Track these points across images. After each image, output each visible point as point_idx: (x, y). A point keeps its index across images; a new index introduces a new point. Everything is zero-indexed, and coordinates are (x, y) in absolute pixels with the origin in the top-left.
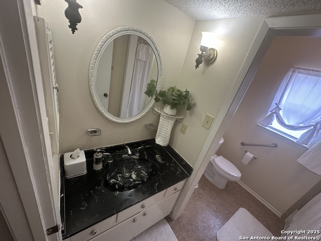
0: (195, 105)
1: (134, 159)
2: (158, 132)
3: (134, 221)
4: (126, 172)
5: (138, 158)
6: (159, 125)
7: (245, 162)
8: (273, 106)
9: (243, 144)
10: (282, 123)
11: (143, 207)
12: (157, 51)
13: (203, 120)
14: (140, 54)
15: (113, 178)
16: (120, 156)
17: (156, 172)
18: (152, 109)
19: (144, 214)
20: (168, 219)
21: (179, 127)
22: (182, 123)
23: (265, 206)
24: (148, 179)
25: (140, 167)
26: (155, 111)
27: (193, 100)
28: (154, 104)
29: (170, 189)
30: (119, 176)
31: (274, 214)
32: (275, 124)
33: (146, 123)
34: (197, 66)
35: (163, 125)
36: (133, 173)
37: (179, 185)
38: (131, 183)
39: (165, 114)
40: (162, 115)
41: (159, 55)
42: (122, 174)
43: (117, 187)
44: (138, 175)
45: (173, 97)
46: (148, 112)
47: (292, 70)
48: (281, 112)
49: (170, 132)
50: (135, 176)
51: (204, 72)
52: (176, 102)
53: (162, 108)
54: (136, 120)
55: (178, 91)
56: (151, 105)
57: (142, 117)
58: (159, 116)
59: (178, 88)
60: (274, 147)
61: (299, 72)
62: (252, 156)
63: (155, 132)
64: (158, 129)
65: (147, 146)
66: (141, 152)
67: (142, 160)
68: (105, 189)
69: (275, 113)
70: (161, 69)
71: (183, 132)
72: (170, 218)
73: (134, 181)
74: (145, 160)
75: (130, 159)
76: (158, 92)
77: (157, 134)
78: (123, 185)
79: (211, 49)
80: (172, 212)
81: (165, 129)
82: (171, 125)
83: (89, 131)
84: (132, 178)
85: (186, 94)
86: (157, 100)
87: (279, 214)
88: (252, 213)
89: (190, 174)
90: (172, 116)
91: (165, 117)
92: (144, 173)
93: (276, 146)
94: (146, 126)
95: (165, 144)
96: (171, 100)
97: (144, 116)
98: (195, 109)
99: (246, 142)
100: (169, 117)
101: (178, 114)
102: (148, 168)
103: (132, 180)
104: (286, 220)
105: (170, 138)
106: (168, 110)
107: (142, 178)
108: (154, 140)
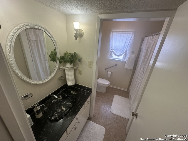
0: (81, 58)
1: (60, 100)
2: (67, 79)
3: (75, 129)
4: (58, 109)
5: (62, 98)
6: (66, 75)
7: (109, 76)
8: (111, 49)
9: (106, 69)
10: (115, 55)
11: (77, 119)
12: (50, 34)
13: (88, 64)
14: (30, 36)
15: (52, 116)
16: (51, 102)
17: (75, 99)
18: (59, 68)
19: (79, 122)
20: (89, 119)
21: (77, 72)
22: (78, 70)
23: (121, 90)
24: (73, 105)
25: (65, 102)
26: (61, 69)
27: (79, 56)
28: (59, 65)
29: (86, 103)
30: (55, 113)
31: (125, 91)
32: (114, 56)
33: (58, 77)
34: (76, 39)
35: (68, 74)
36: (63, 107)
37: (89, 100)
38: (64, 112)
39: (68, 68)
40: (66, 69)
41: (52, 37)
42: (57, 111)
43: (58, 119)
44: (66, 107)
45: (69, 58)
46: (57, 71)
47: (112, 32)
48: (114, 51)
49: (74, 76)
50: (65, 108)
51: (80, 41)
52: (71, 60)
53: (65, 66)
54: (52, 78)
55: (70, 54)
56: (57, 66)
57: (55, 75)
58: (64, 70)
59: (69, 52)
60: (116, 65)
61: (114, 33)
62: (110, 72)
63: (65, 80)
64: (67, 78)
65: (63, 90)
66: (62, 94)
67: (64, 98)
68: (52, 123)
69: (112, 51)
70: (56, 44)
71: (80, 74)
72: (90, 118)
73: (65, 110)
74: (67, 97)
75: (57, 101)
76: (59, 57)
77: (67, 80)
78: (61, 116)
79: (79, 29)
80: (90, 115)
81: (70, 76)
82: (73, 73)
83: (23, 98)
84: (64, 110)
85: (75, 55)
86: (60, 62)
87: (126, 90)
88: (118, 95)
89: (91, 92)
90: (72, 68)
91: (68, 69)
92: (69, 104)
93: (117, 65)
94: (59, 79)
95: (73, 84)
96: (69, 60)
97: (56, 74)
98: (82, 60)
99: (106, 68)
100: (70, 69)
101: (74, 66)
102: (70, 100)
103: (64, 111)
104: (129, 91)
105: (75, 79)
106: (68, 65)
107: (69, 107)
108: (66, 84)
